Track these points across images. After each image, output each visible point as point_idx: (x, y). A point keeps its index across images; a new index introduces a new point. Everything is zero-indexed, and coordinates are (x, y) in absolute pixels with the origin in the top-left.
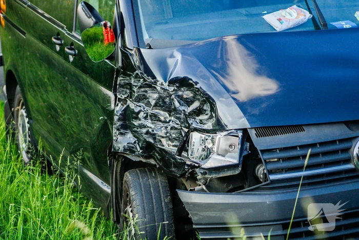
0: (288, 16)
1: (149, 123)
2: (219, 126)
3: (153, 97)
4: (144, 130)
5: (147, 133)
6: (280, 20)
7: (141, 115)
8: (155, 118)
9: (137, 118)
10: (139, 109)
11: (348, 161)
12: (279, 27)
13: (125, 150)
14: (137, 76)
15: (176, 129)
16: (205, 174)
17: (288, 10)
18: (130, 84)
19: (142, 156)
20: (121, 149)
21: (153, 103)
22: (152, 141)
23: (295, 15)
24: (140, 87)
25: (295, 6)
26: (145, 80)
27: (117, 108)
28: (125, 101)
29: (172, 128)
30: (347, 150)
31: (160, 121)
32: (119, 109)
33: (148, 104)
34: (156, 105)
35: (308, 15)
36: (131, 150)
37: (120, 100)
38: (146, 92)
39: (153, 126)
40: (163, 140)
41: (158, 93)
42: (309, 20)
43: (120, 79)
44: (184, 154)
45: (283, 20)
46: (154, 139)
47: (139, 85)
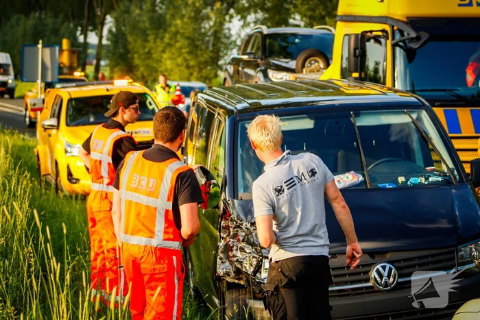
0: (345, 179)
1: (238, 254)
3: (242, 234)
4: (235, 259)
5: (237, 261)
6: (338, 181)
7: (234, 248)
8: (242, 250)
9: (232, 251)
10: (233, 244)
11: (367, 280)
13: (224, 274)
14: (232, 220)
15: (256, 258)
17: (347, 174)
18: (228, 226)
19: (235, 278)
20: (222, 274)
21: (241, 238)
22: (240, 267)
23: (351, 178)
24: (234, 228)
25: (352, 172)
26: (237, 223)
28: (225, 238)
29: (253, 258)
30: (367, 272)
31: (246, 252)
32: (222, 244)
33: (239, 240)
34: (243, 241)
35: (361, 178)
36: (227, 274)
37: (223, 238)
38: (237, 231)
39: (241, 256)
40: (246, 265)
41: (244, 232)
42: (361, 182)
43: (223, 222)
44: (258, 275)
45: (341, 181)
46: (242, 265)
47: (233, 226)
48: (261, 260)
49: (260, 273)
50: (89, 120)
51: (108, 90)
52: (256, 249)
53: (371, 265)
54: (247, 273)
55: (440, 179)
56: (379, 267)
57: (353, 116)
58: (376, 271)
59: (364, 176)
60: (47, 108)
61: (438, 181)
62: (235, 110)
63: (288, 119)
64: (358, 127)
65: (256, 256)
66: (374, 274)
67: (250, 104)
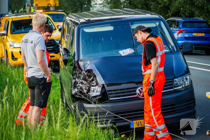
1: (80, 85)
2: (97, 84)
4: (79, 87)
5: (80, 88)
6: (123, 53)
7: (79, 82)
8: (82, 83)
9: (78, 84)
10: (78, 80)
12: (123, 55)
13: (75, 94)
14: (77, 70)
15: (88, 86)
16: (91, 98)
17: (127, 49)
18: (76, 73)
19: (79, 96)
23: (129, 51)
24: (79, 74)
25: (130, 48)
26: (79, 71)
27: (73, 81)
28: (75, 79)
29: (87, 86)
31: (84, 84)
34: (82, 79)
39: (82, 86)
40: (84, 90)
41: (83, 75)
42: (133, 53)
43: (74, 71)
44: (89, 93)
45: (125, 53)
46: (82, 90)
47: (78, 73)
48: (90, 87)
49: (90, 93)
50: (22, 31)
51: (30, 17)
52: (88, 83)
53: (137, 88)
54: (84, 93)
55: (168, 51)
56: (139, 88)
57: (130, 24)
58: (138, 90)
59: (134, 50)
60: (2, 26)
61: (167, 52)
62: (79, 23)
63: (102, 26)
64: (132, 29)
65: (88, 85)
66: (138, 91)
67: (86, 20)
